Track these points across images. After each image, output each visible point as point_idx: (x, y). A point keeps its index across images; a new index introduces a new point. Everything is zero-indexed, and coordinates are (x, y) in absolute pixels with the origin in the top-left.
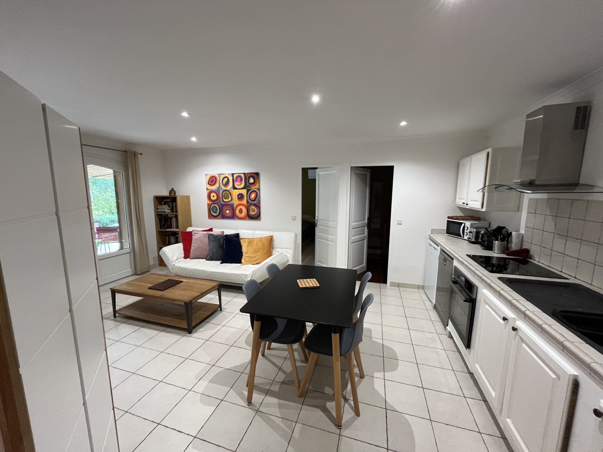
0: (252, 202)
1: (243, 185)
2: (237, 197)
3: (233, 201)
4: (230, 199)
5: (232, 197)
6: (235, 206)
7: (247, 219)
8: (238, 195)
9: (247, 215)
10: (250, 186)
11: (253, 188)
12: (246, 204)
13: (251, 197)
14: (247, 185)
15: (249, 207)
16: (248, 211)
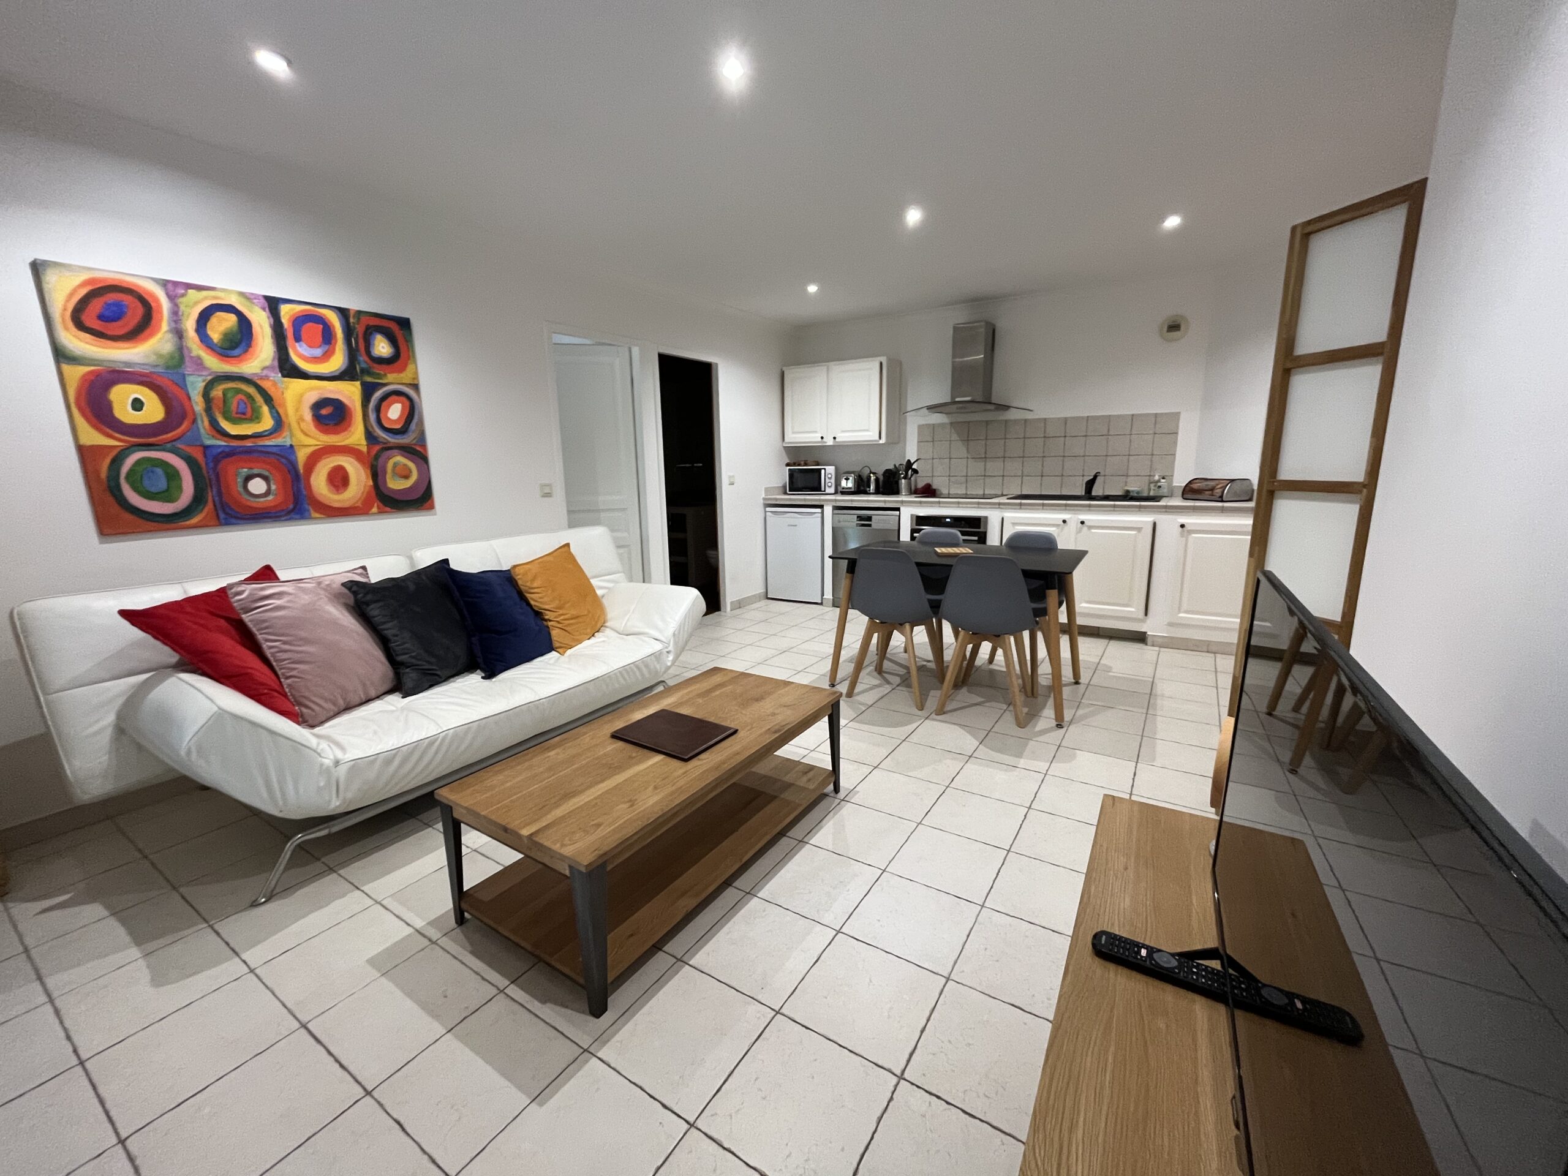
0: (390, 439)
1: (338, 361)
2: (308, 416)
3: (286, 433)
4: (267, 423)
5: (281, 411)
6: (302, 456)
7: (375, 510)
8: (318, 406)
9: (374, 494)
10: (377, 369)
11: (393, 380)
12: (364, 449)
13: (389, 419)
14: (364, 365)
15: (381, 460)
16: (376, 474)
